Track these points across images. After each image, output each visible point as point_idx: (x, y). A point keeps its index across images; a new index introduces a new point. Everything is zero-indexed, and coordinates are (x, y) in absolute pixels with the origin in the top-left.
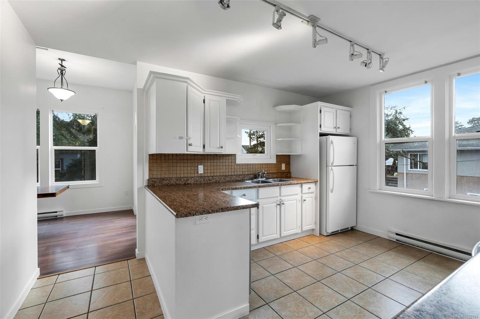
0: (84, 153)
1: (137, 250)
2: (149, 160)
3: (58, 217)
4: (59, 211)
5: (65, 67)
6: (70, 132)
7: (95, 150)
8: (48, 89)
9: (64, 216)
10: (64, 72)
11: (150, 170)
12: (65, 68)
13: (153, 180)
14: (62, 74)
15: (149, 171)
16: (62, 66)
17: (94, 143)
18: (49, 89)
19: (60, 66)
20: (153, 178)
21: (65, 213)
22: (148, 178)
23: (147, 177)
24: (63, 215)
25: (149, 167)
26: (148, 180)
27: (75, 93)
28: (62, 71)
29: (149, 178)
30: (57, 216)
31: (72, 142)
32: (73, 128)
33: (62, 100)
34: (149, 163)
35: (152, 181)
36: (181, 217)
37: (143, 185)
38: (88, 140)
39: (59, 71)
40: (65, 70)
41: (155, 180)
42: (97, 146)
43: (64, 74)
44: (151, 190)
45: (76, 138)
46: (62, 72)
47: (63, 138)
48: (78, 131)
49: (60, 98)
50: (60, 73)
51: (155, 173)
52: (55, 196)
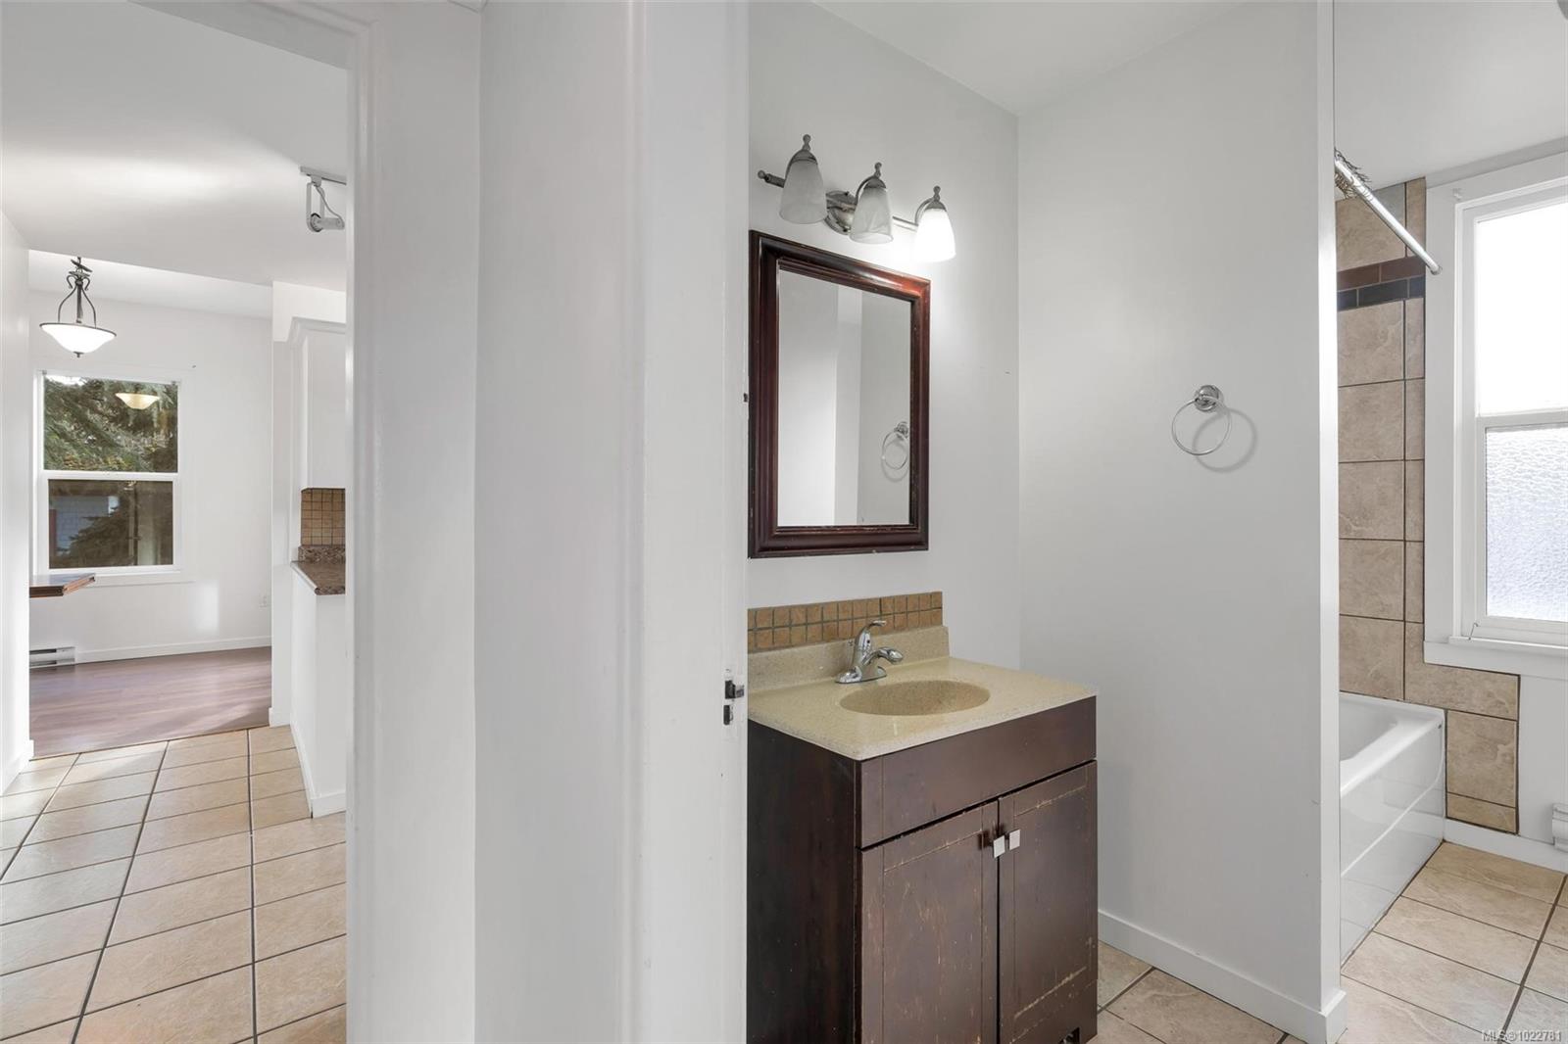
0: (136, 494)
1: (270, 710)
2: (302, 505)
3: (58, 664)
4: (64, 649)
5: (87, 270)
6: (86, 425)
7: (171, 482)
8: (41, 325)
9: (77, 662)
10: (85, 281)
11: (304, 526)
12: (89, 273)
13: (311, 549)
14: (80, 287)
15: (302, 528)
16: (80, 266)
17: (167, 459)
18: (43, 326)
19: (74, 268)
20: (312, 545)
21: (80, 655)
22: (300, 545)
23: (296, 541)
24: (73, 660)
25: (302, 519)
26: (299, 548)
27: (115, 335)
28: (79, 279)
29: (303, 545)
30: (55, 662)
31: (95, 456)
32: (94, 410)
33: (78, 354)
34: (302, 510)
35: (310, 551)
36: (326, 592)
37: (288, 558)
38: (148, 449)
39: (73, 280)
40: (86, 276)
41: (316, 548)
42: (176, 471)
43: (84, 287)
44: (303, 570)
45: (106, 443)
46: (79, 283)
47: (66, 444)
48: (113, 420)
49: (73, 348)
50: (74, 285)
51: (317, 533)
52: (62, 595)
